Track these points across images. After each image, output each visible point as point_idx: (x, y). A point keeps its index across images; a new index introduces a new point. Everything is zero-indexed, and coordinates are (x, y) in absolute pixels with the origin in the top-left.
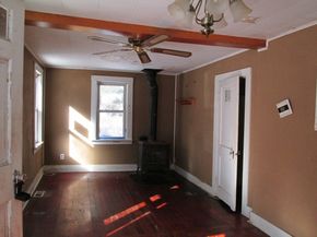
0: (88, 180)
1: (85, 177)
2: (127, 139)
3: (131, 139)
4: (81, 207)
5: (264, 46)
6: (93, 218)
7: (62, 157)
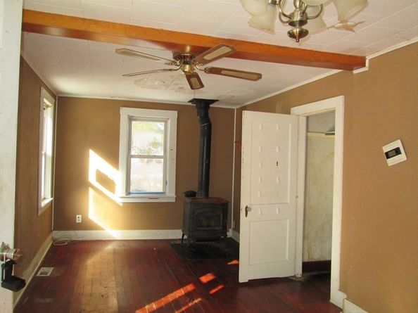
0: (115, 252)
1: (110, 247)
2: (168, 194)
3: (173, 195)
4: (103, 291)
5: (364, 66)
6: (119, 308)
7: (79, 219)
